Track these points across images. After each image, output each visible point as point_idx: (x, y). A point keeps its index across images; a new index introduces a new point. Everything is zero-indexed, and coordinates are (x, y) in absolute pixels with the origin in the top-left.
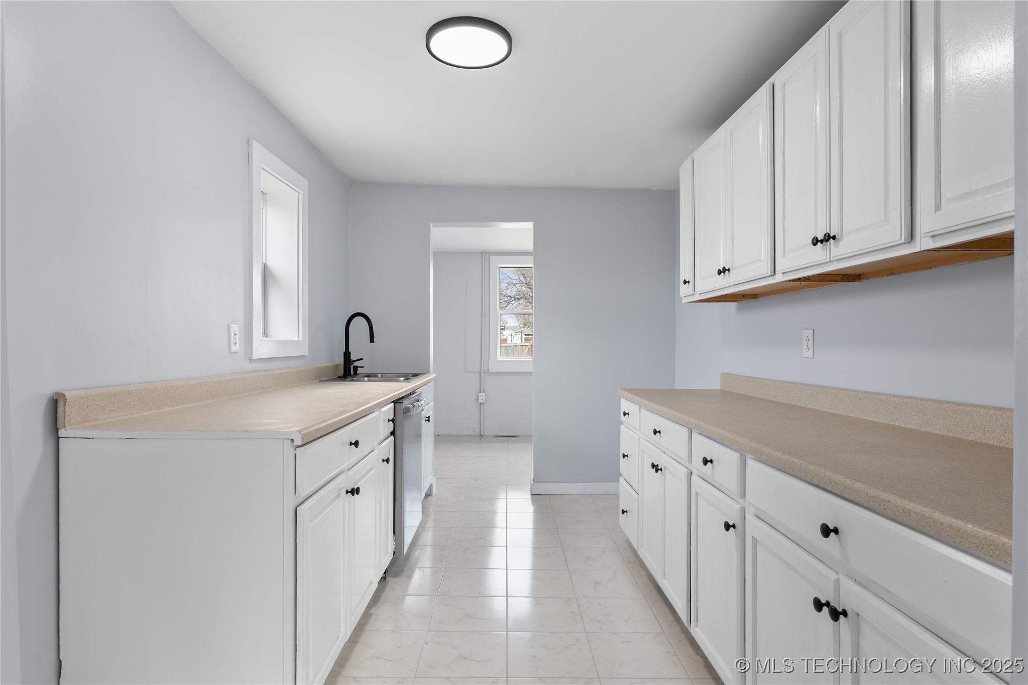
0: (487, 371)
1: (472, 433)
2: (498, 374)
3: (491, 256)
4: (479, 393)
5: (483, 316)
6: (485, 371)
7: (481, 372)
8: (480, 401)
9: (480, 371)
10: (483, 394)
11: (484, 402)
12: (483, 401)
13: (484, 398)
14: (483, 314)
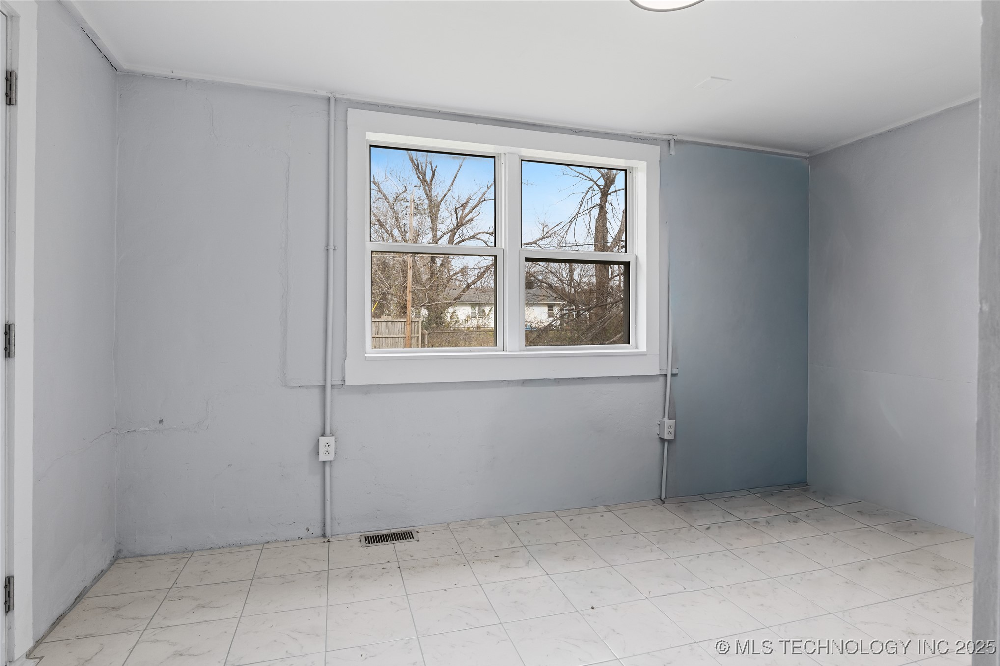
0: (340, 383)
1: (303, 533)
2: (366, 389)
3: (349, 110)
4: (321, 439)
5: (331, 252)
6: (334, 383)
7: (324, 387)
8: (322, 457)
9: (322, 383)
10: (331, 440)
11: (332, 459)
12: (331, 457)
13: (332, 449)
14: (331, 248)
